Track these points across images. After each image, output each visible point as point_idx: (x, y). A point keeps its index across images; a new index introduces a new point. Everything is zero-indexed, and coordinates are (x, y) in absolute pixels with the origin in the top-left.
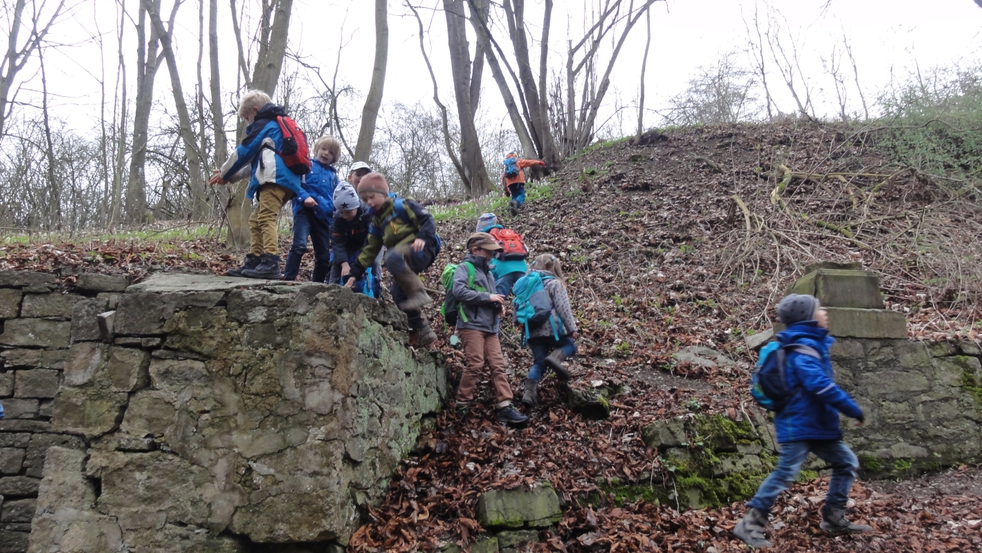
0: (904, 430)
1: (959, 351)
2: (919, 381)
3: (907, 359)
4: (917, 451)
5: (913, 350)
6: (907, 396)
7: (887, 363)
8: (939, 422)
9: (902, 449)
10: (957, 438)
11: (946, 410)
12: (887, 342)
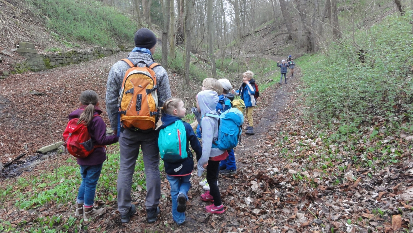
0: (36, 66)
1: (43, 56)
2: (38, 59)
3: (37, 56)
4: (38, 68)
5: (38, 55)
6: (37, 61)
7: (35, 57)
8: (40, 65)
9: (36, 68)
10: (42, 67)
11: (41, 63)
12: (35, 54)
